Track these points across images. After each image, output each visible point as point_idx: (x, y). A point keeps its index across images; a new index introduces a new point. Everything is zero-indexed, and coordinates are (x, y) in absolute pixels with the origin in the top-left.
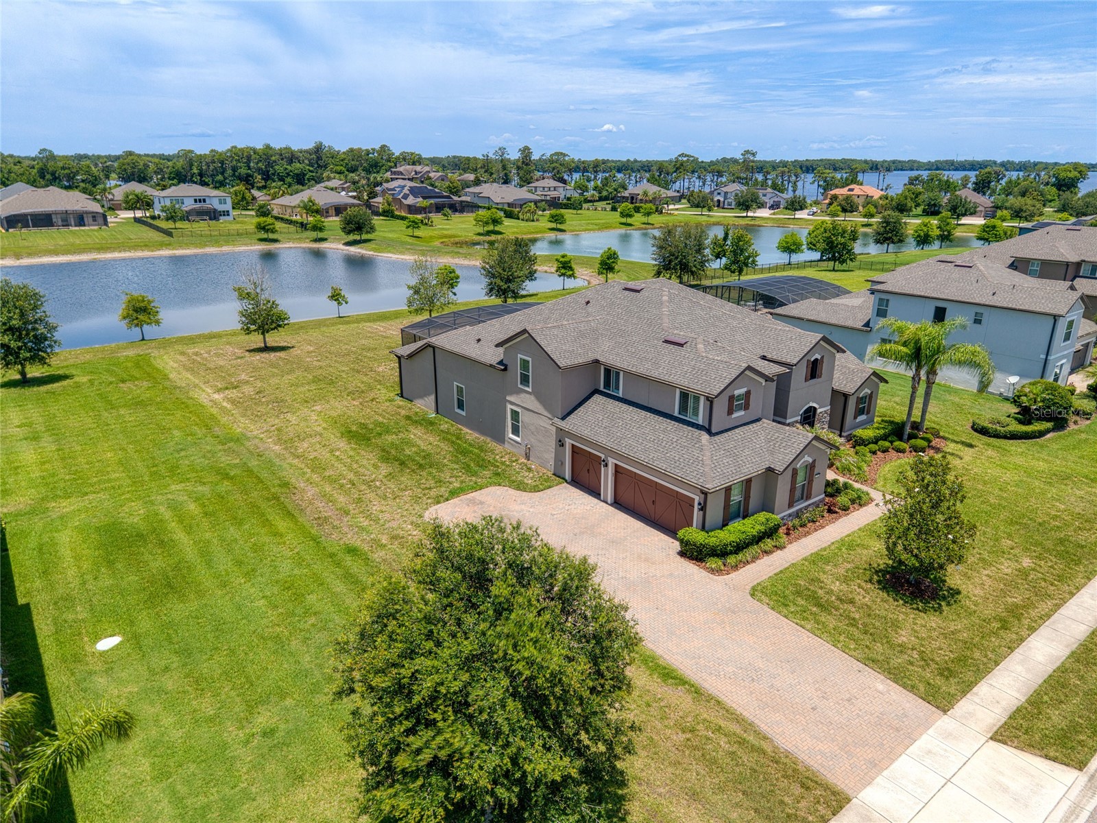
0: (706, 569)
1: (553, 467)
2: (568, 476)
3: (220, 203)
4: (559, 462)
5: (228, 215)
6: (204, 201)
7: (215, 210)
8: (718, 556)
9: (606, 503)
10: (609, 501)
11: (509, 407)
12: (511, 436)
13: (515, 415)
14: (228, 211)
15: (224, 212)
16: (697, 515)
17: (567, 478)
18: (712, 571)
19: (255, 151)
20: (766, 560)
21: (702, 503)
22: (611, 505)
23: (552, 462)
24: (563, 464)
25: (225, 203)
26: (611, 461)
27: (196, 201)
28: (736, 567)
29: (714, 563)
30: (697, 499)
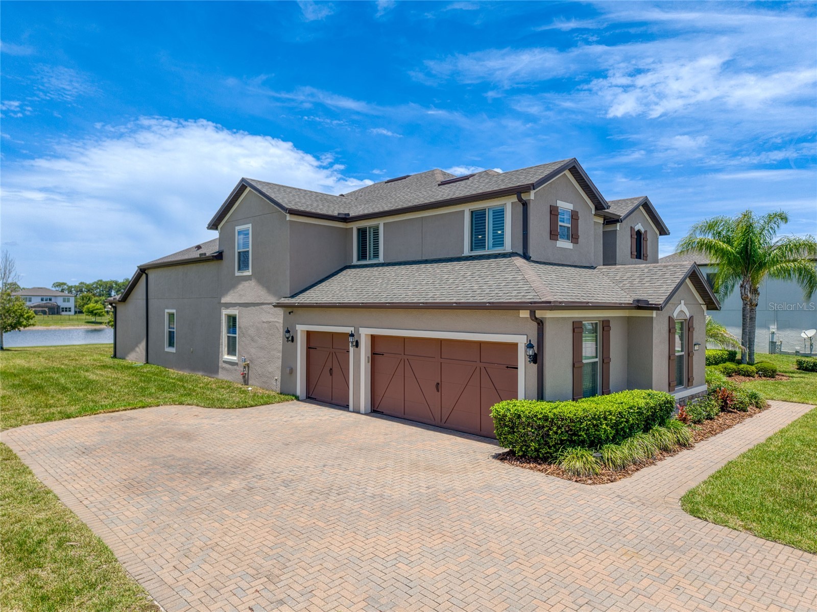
0: (561, 474)
1: (279, 383)
2: (300, 387)
3: (64, 301)
4: (288, 371)
5: (70, 311)
6: (50, 300)
7: (58, 307)
8: (582, 443)
9: (358, 412)
10: (362, 409)
11: (225, 312)
12: (227, 357)
13: (232, 320)
14: (70, 308)
15: (66, 308)
16: (524, 372)
17: (298, 393)
18: (577, 476)
19: (116, 283)
20: (668, 464)
21: (535, 344)
22: (366, 414)
23: (278, 376)
24: (292, 371)
25: (69, 301)
26: (365, 334)
27: (42, 300)
28: (623, 469)
29: (575, 459)
30: (521, 341)
